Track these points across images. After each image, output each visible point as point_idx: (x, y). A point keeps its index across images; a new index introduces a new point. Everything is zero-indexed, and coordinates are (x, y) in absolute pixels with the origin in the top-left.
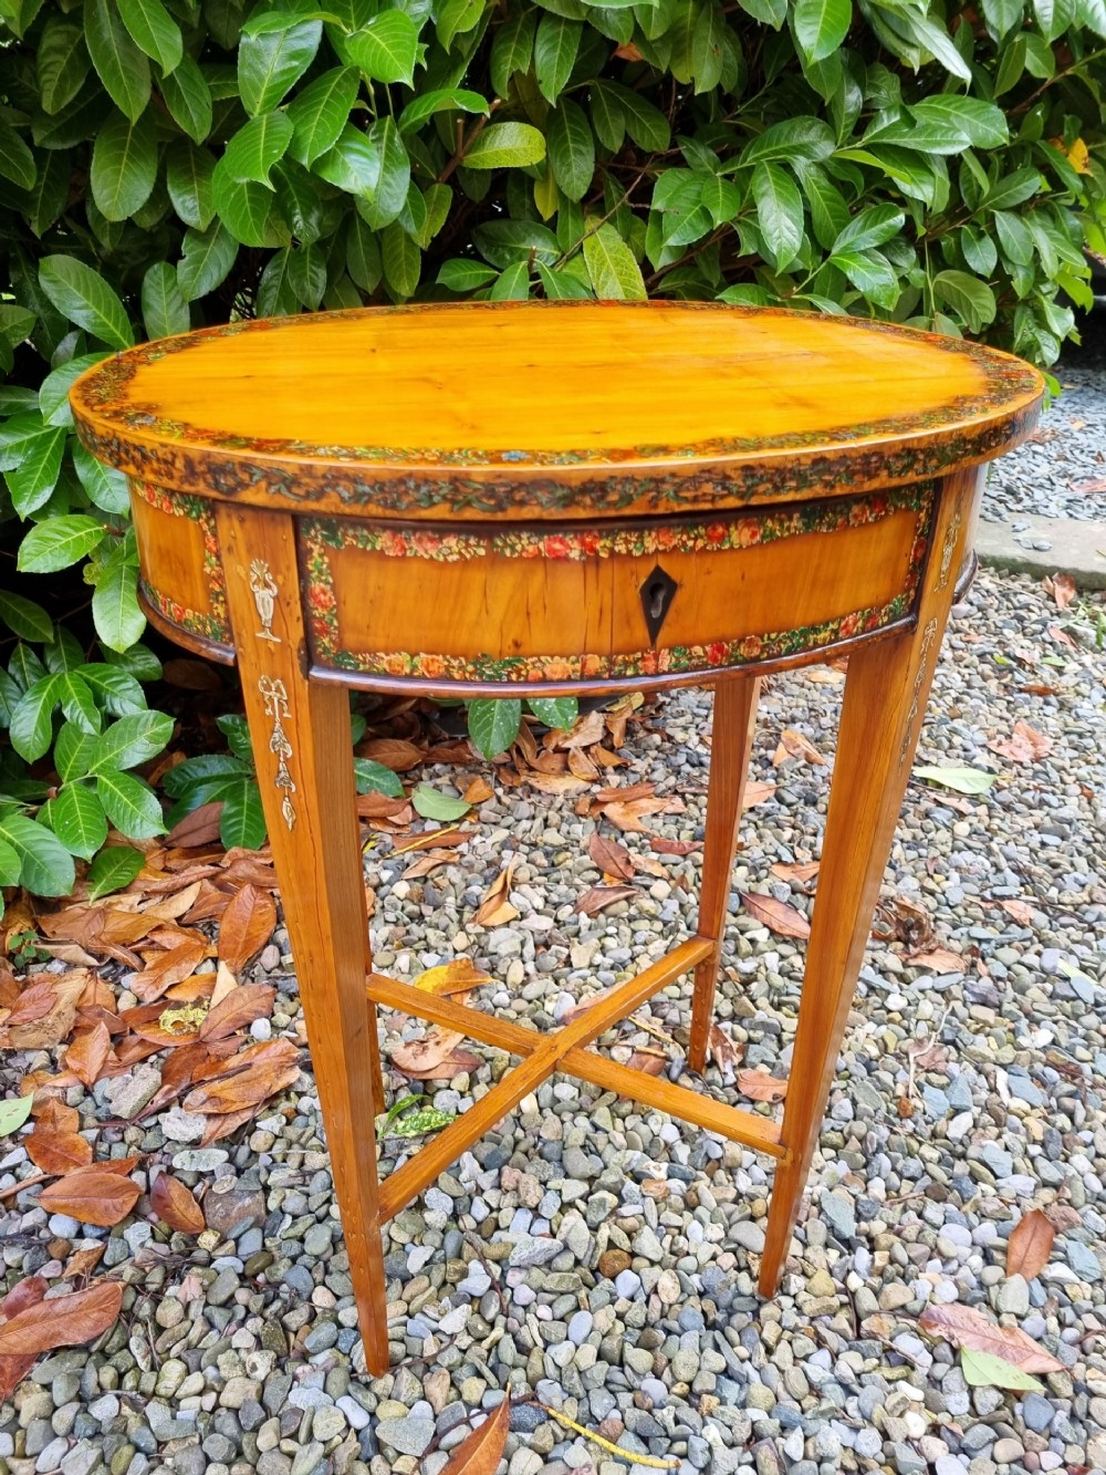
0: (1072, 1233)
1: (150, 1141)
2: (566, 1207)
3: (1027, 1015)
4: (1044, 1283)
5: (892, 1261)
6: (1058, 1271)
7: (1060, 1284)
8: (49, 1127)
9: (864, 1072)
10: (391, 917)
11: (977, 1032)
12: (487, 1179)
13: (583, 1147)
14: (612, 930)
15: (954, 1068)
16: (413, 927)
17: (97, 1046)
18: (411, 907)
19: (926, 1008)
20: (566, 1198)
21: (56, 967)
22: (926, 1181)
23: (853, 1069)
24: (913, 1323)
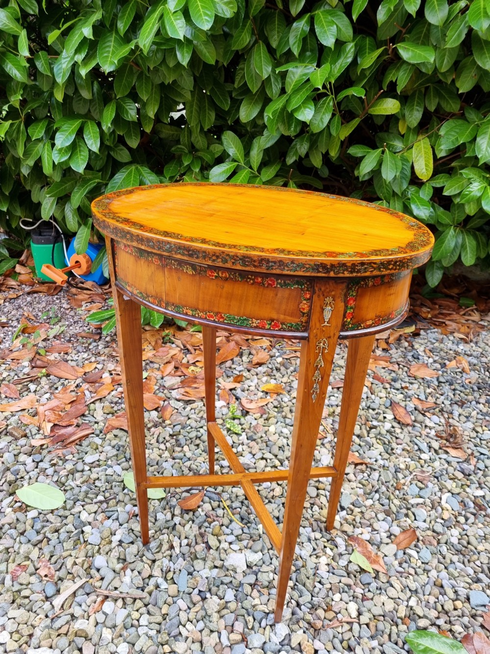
0: (428, 546)
1: (169, 395)
2: (262, 458)
3: (480, 484)
4: (404, 553)
5: (354, 520)
6: (413, 553)
7: (410, 556)
8: (148, 382)
9: (393, 470)
10: (270, 366)
11: (451, 479)
12: (246, 441)
13: (280, 447)
14: (336, 395)
15: (430, 485)
16: (275, 372)
17: (170, 368)
18: (278, 366)
19: (437, 464)
20: (264, 456)
21: (174, 346)
22: (387, 507)
23: (390, 468)
24: (346, 537)
